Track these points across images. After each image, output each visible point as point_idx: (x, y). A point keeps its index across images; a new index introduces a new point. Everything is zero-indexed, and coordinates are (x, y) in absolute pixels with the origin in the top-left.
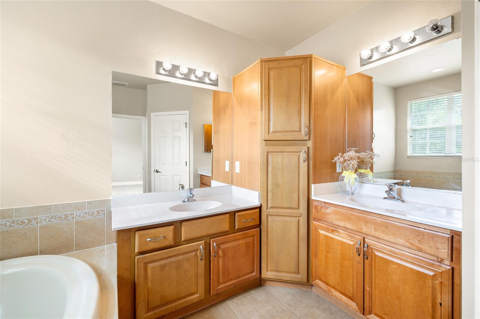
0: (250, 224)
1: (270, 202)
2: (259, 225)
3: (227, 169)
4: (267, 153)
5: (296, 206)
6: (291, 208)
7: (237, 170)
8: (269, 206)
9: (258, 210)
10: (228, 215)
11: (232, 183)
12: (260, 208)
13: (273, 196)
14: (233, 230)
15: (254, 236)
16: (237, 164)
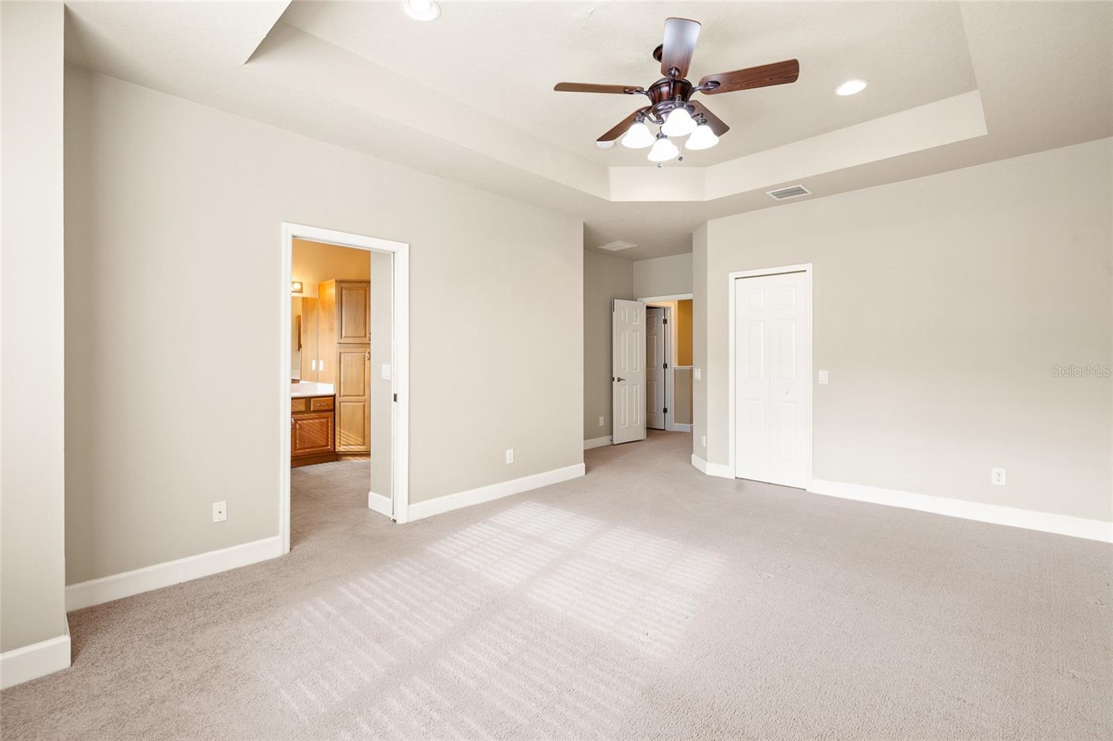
0: (325, 408)
1: (342, 392)
2: (334, 410)
3: (314, 368)
4: (340, 353)
5: (362, 393)
6: (358, 396)
7: (321, 368)
8: (342, 395)
9: (332, 398)
10: (304, 400)
11: (317, 381)
12: (334, 396)
13: (344, 386)
14: (308, 410)
15: (328, 418)
16: (321, 363)
